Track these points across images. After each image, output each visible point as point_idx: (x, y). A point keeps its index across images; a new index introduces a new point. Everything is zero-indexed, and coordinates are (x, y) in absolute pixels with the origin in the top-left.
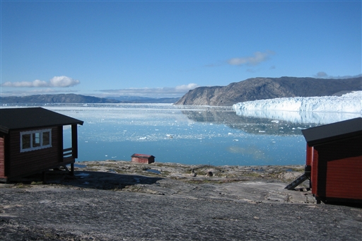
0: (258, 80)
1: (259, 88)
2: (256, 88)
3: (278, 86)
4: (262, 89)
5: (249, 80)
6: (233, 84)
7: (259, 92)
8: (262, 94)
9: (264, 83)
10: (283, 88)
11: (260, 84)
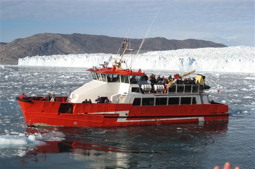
0: (46, 36)
1: (47, 45)
2: (44, 44)
3: (68, 42)
4: (50, 46)
5: (36, 35)
6: (19, 40)
7: (47, 49)
8: (49, 51)
9: (52, 39)
10: (74, 46)
11: (48, 41)
